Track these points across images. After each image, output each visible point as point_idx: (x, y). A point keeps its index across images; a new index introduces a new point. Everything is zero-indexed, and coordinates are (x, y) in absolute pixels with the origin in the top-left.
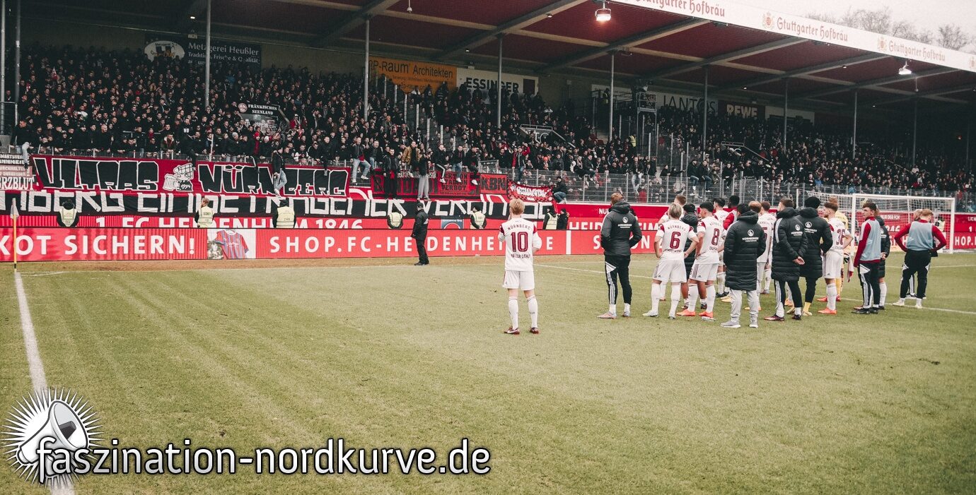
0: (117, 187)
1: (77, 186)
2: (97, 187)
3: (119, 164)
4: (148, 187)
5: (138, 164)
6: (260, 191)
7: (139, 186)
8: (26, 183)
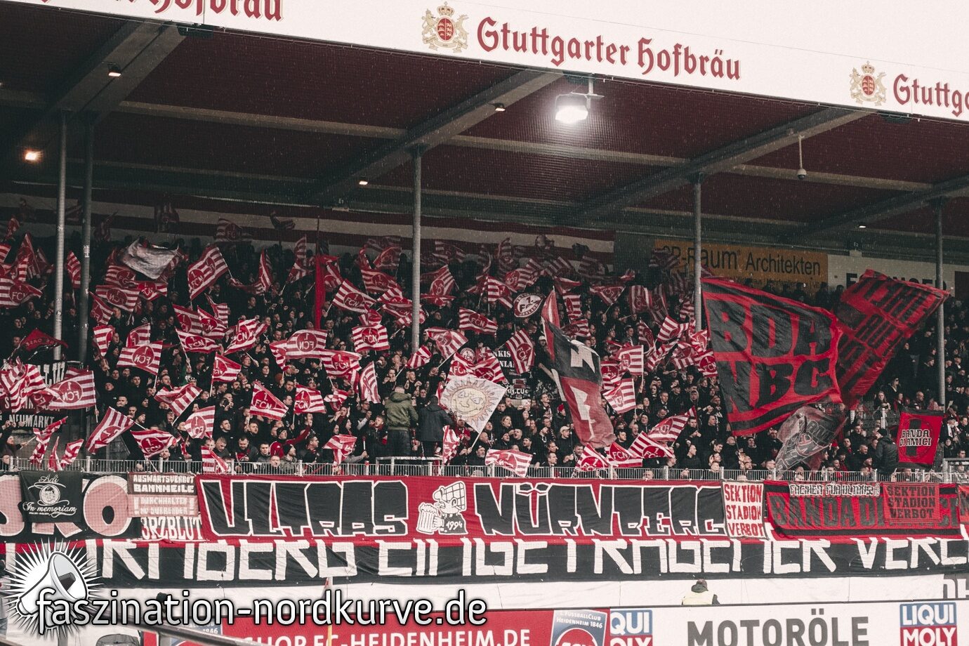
0: (339, 530)
1: (275, 530)
2: (307, 531)
3: (342, 487)
4: (391, 529)
5: (374, 485)
6: (579, 530)
7: (376, 528)
8: (189, 527)
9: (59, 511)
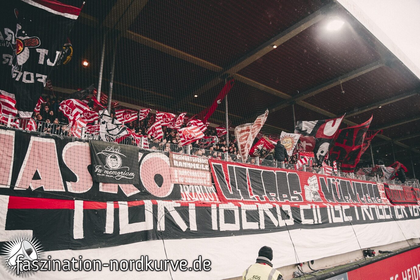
0: (278, 198)
1: (252, 197)
2: (266, 198)
3: (275, 174)
4: (297, 198)
5: (287, 174)
6: (351, 201)
7: (292, 197)
8: (209, 192)
9: (122, 175)
